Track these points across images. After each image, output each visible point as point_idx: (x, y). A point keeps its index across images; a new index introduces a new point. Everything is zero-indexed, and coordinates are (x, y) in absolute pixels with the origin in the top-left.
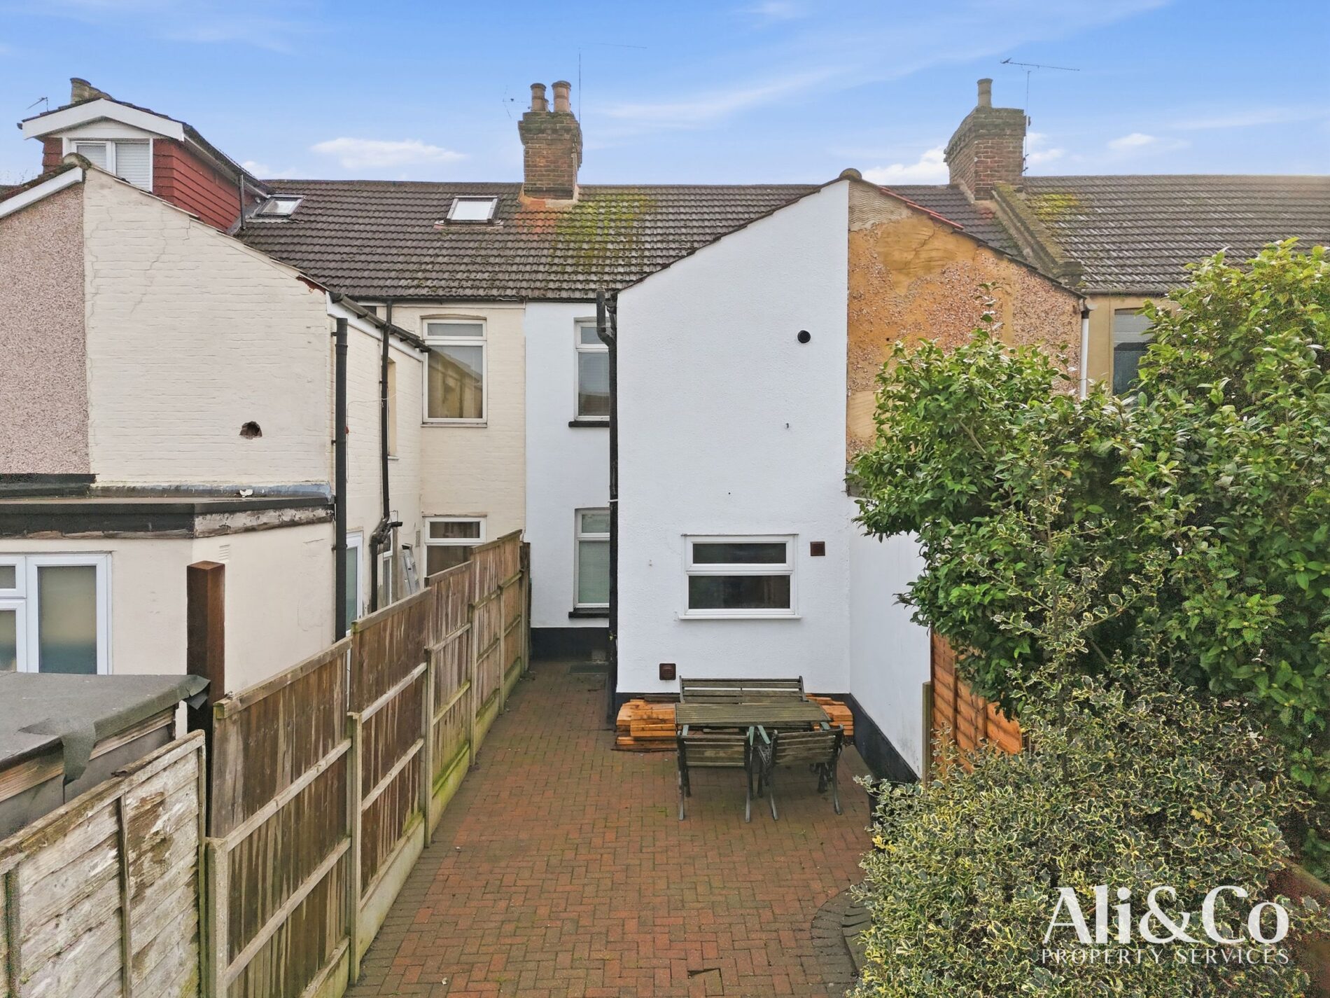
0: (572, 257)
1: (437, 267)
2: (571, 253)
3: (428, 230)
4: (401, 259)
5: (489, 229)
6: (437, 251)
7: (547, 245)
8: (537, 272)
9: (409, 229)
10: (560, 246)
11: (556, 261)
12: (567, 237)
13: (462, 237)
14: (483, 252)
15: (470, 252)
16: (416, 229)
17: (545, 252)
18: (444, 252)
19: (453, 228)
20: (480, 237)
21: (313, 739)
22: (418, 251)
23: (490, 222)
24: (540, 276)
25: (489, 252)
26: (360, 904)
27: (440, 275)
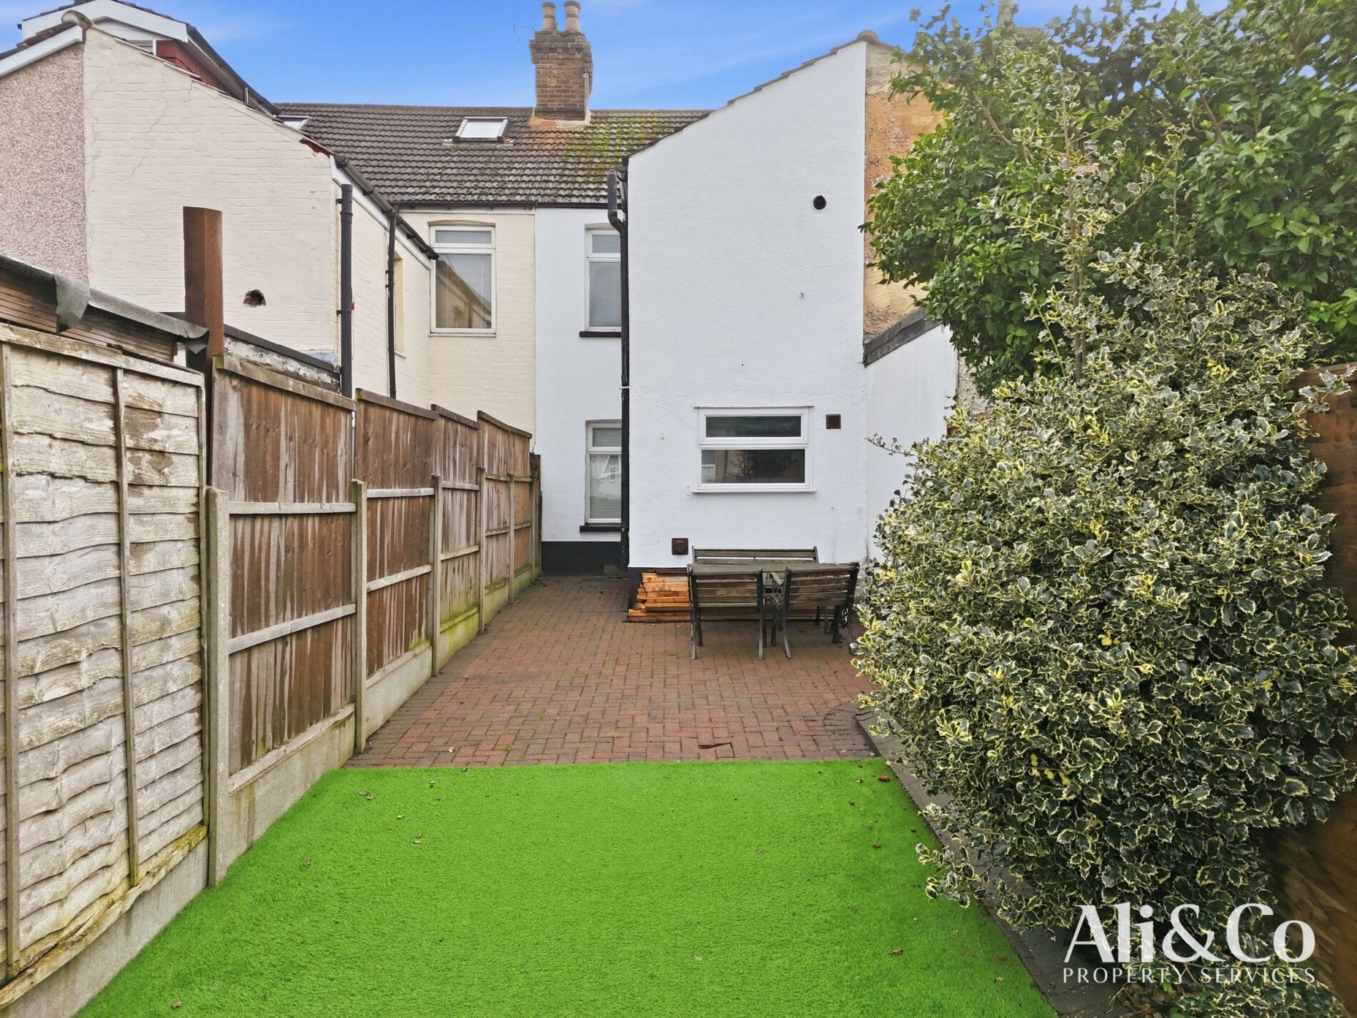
0: (583, 169)
1: (445, 178)
2: (581, 166)
3: (437, 147)
4: (409, 170)
5: (499, 146)
6: (445, 164)
7: (557, 159)
8: (547, 182)
9: (417, 146)
10: (571, 160)
11: (567, 172)
12: (578, 153)
13: (471, 153)
14: (492, 165)
15: (479, 165)
16: (424, 146)
17: (556, 165)
18: (452, 165)
19: (461, 146)
20: (489, 153)
21: (317, 476)
22: (426, 164)
23: (500, 140)
24: (550, 185)
25: (498, 165)
26: (366, 683)
27: (448, 184)
